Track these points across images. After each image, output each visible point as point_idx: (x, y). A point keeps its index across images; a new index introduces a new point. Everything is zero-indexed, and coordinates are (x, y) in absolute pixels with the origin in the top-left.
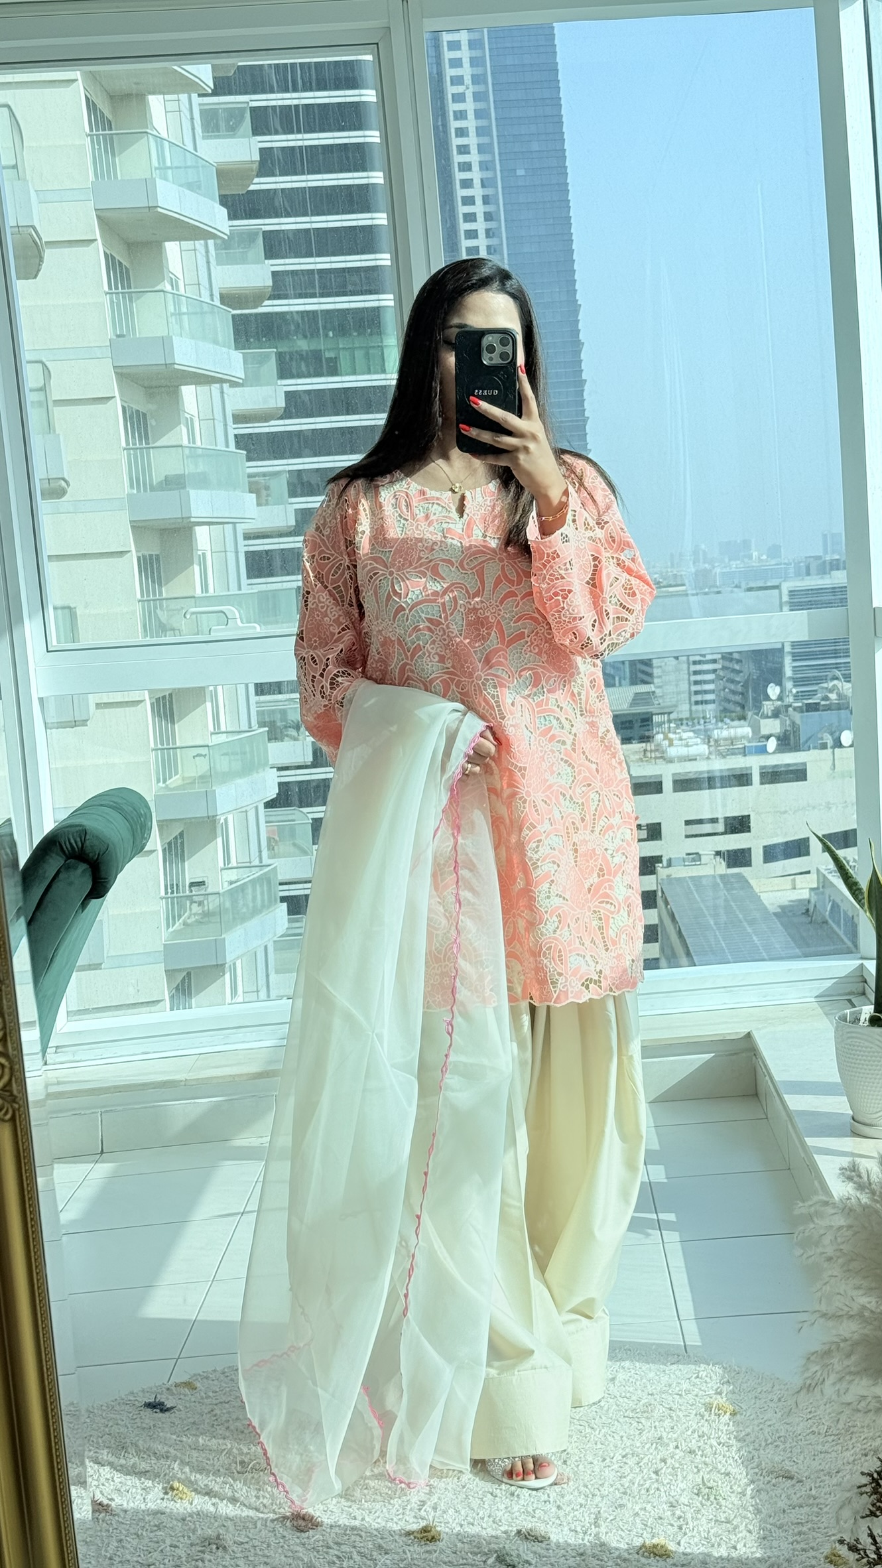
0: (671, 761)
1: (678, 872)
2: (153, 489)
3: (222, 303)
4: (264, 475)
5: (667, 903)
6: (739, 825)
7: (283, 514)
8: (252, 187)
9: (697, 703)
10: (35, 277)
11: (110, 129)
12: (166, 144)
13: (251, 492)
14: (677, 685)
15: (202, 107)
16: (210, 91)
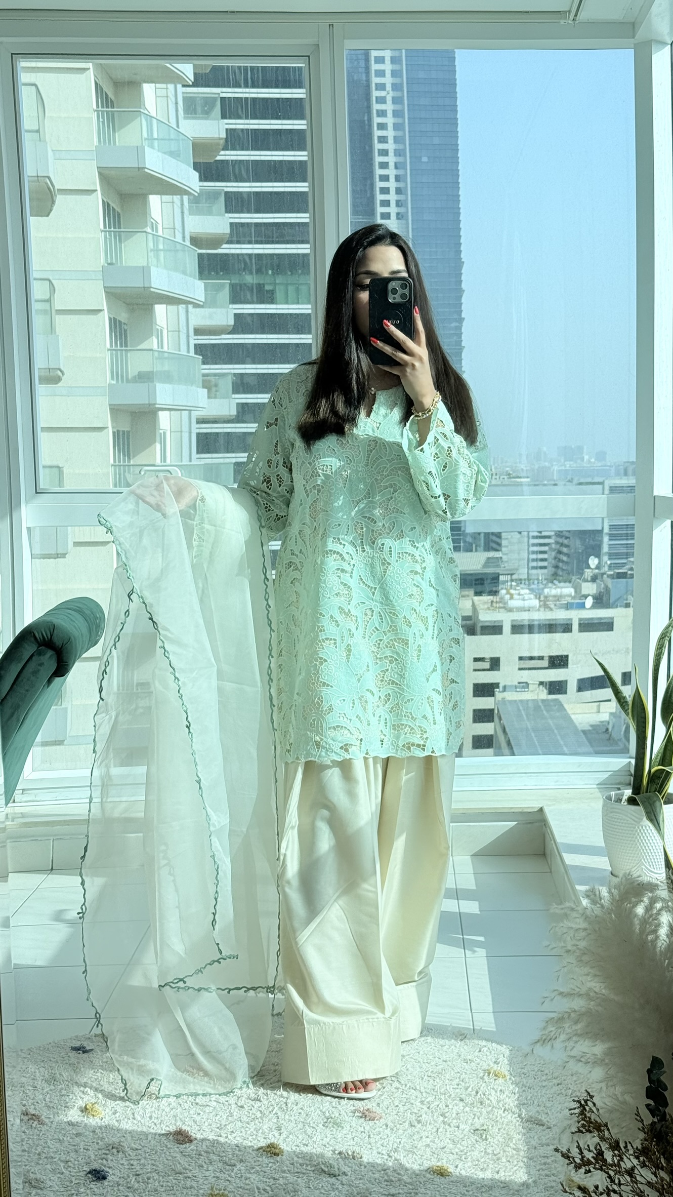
0: (510, 610)
1: (510, 696)
2: (128, 381)
3: (191, 244)
4: (215, 375)
5: (500, 719)
6: (559, 662)
7: (228, 405)
8: (218, 158)
9: (533, 568)
10: (48, 216)
11: (113, 107)
12: (155, 121)
13: (204, 387)
14: (519, 553)
15: (185, 95)
16: (191, 83)
